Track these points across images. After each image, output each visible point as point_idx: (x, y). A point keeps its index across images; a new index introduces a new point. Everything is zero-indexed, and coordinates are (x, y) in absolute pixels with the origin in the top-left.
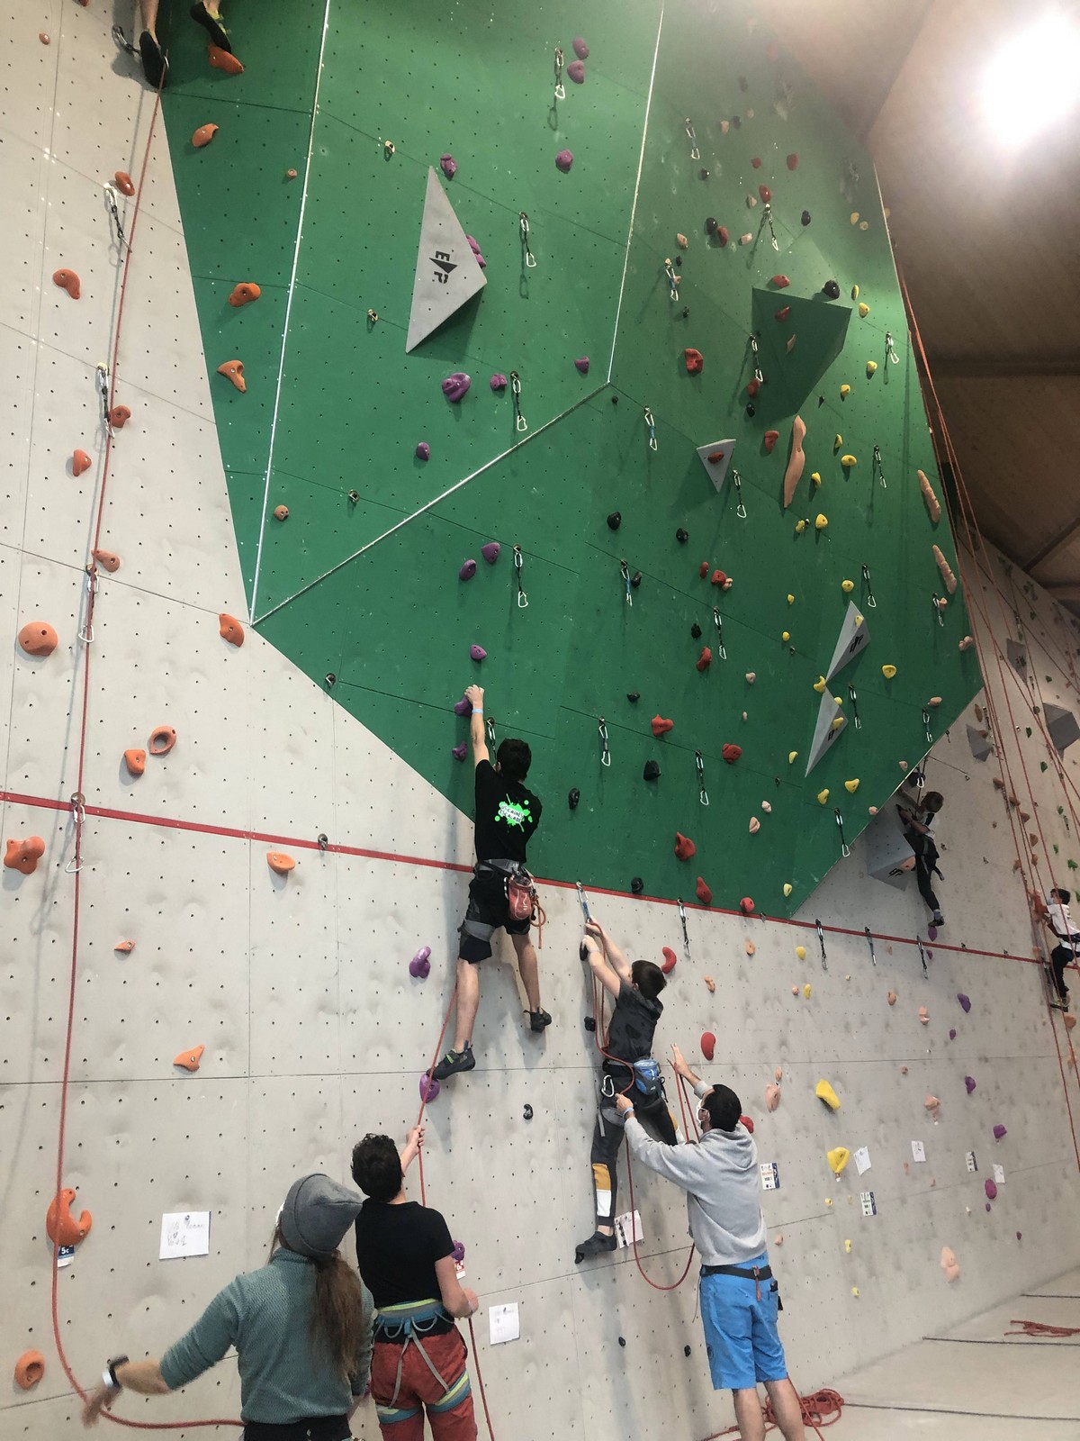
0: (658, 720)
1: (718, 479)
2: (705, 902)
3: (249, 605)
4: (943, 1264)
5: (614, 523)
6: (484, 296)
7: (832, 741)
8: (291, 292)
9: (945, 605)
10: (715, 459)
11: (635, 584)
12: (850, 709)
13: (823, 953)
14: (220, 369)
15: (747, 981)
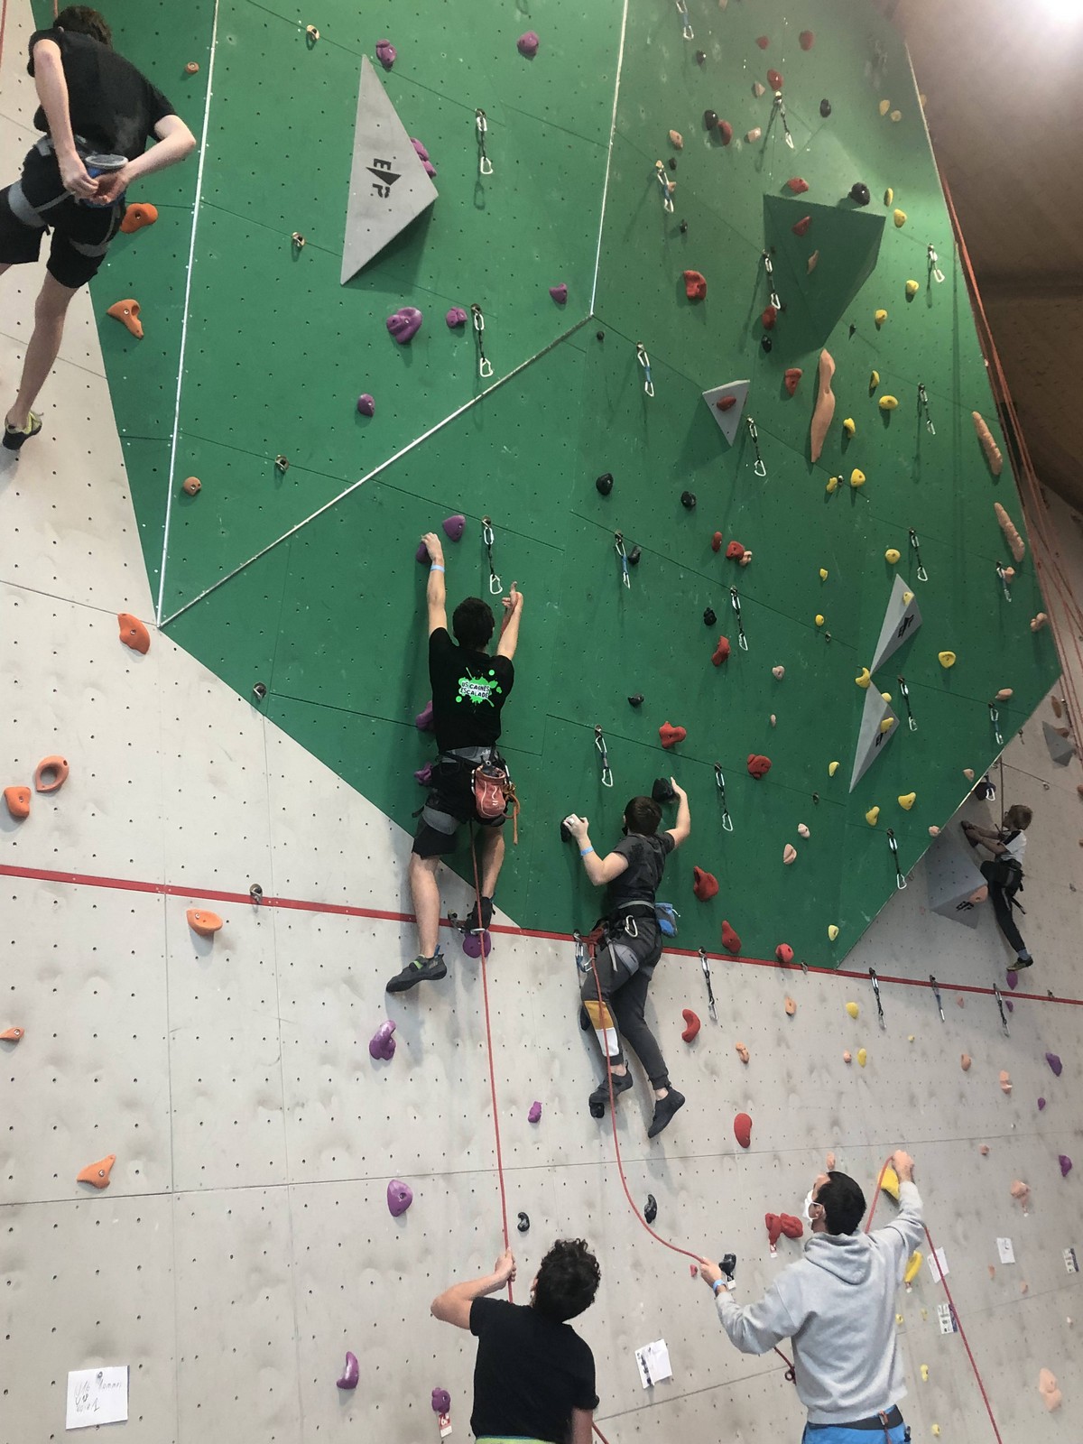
0: (668, 728)
1: (729, 427)
2: (732, 952)
3: (156, 603)
4: (1042, 1389)
5: (604, 487)
6: (435, 211)
7: (879, 748)
8: (195, 213)
9: (1012, 576)
10: (726, 405)
11: (633, 562)
12: (902, 707)
13: (880, 1009)
14: (109, 310)
15: (788, 1047)
